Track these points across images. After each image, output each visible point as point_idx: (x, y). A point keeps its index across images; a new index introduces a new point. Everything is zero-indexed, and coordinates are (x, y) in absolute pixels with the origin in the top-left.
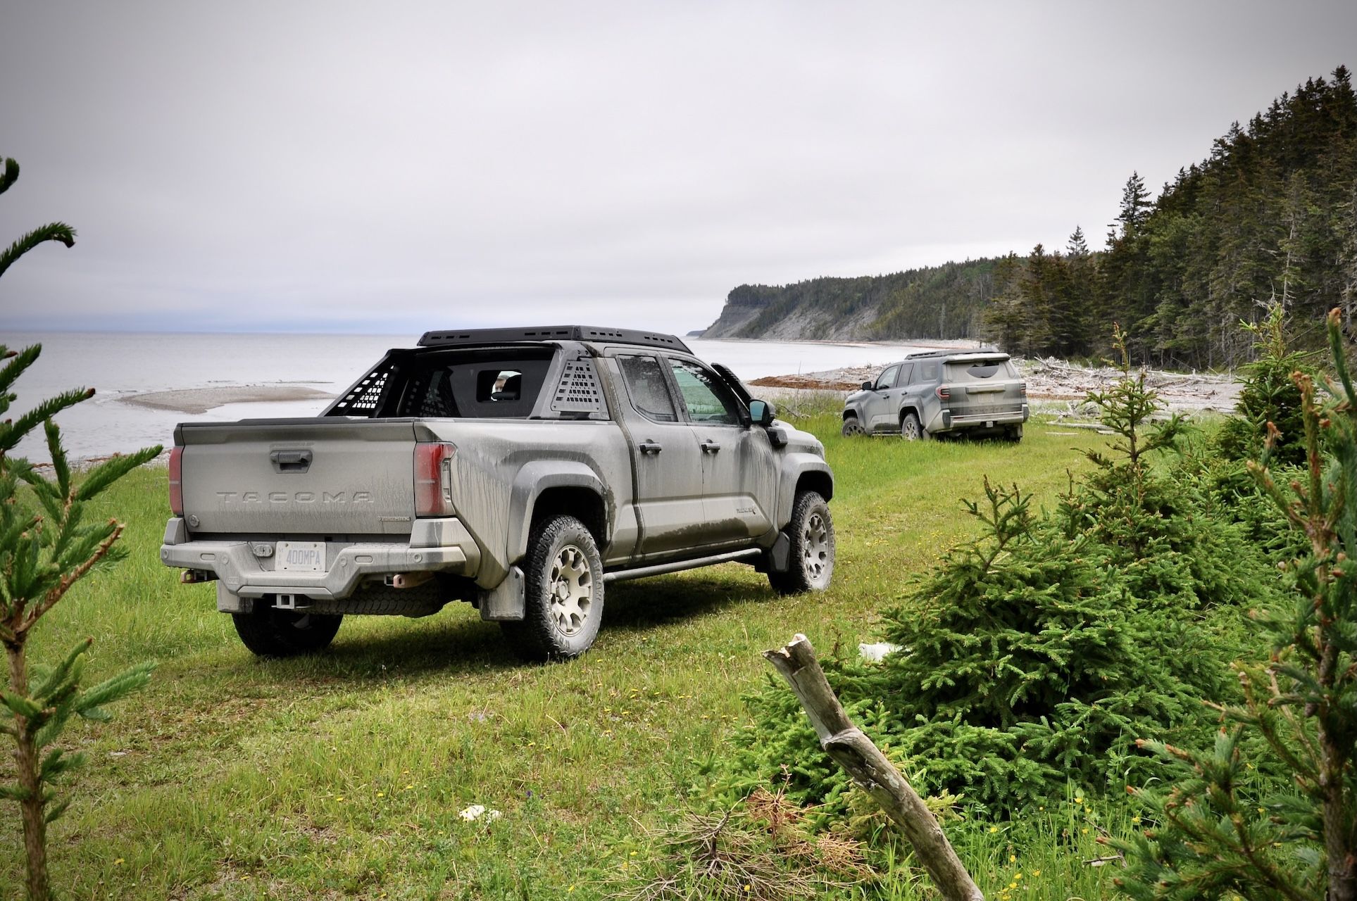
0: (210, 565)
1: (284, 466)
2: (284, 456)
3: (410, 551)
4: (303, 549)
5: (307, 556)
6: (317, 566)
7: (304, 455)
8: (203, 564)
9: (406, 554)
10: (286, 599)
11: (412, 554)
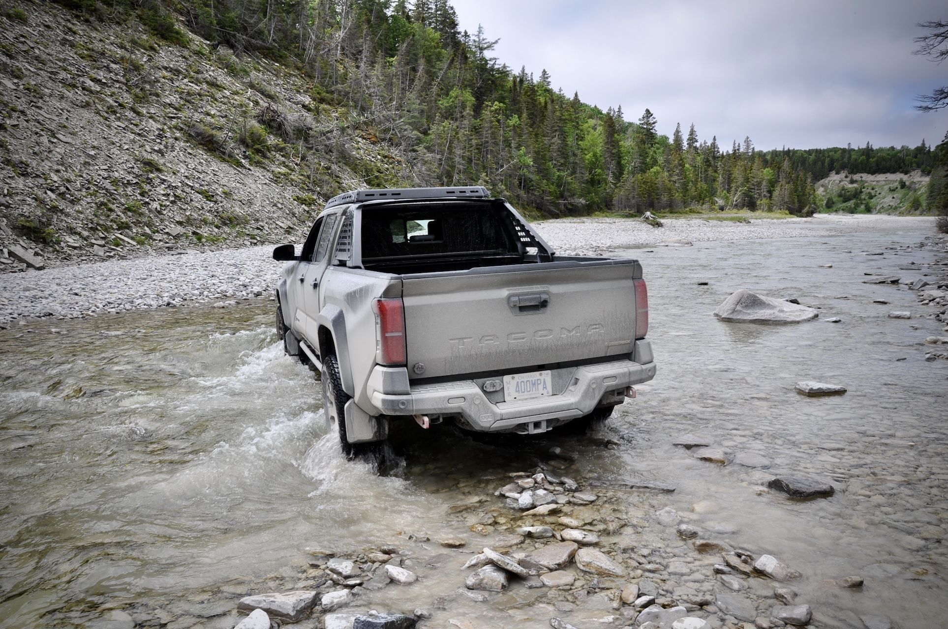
0: (459, 407)
1: (522, 309)
2: (525, 300)
3: (644, 367)
4: (530, 379)
5: (534, 384)
6: (545, 392)
7: (544, 297)
8: (451, 408)
9: (642, 370)
10: (537, 425)
11: (646, 369)
